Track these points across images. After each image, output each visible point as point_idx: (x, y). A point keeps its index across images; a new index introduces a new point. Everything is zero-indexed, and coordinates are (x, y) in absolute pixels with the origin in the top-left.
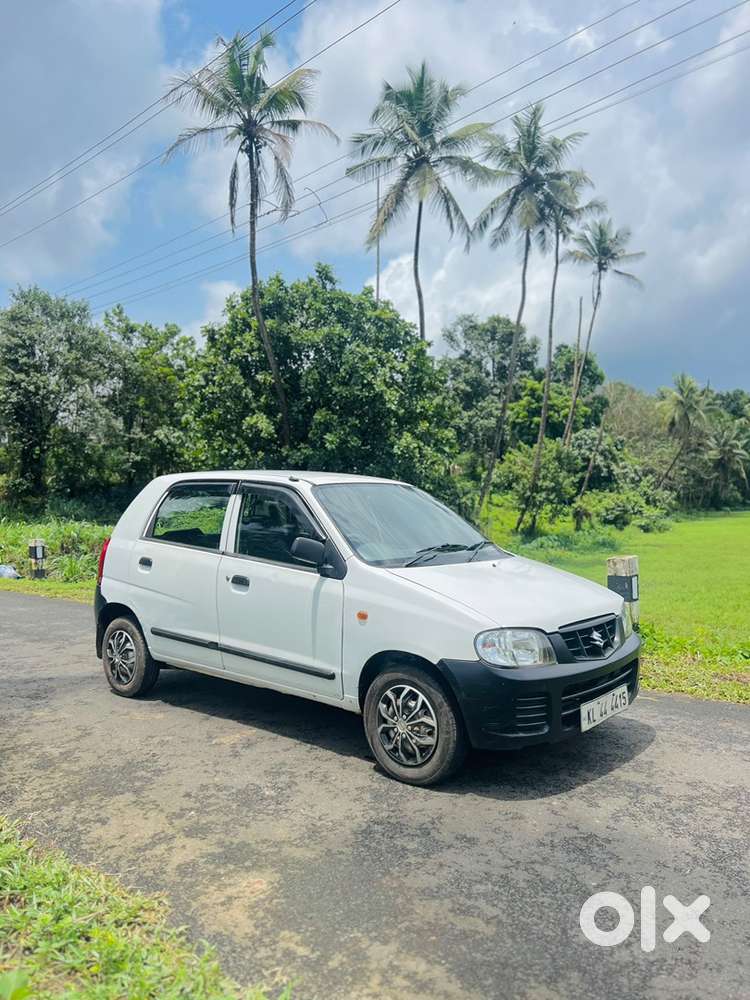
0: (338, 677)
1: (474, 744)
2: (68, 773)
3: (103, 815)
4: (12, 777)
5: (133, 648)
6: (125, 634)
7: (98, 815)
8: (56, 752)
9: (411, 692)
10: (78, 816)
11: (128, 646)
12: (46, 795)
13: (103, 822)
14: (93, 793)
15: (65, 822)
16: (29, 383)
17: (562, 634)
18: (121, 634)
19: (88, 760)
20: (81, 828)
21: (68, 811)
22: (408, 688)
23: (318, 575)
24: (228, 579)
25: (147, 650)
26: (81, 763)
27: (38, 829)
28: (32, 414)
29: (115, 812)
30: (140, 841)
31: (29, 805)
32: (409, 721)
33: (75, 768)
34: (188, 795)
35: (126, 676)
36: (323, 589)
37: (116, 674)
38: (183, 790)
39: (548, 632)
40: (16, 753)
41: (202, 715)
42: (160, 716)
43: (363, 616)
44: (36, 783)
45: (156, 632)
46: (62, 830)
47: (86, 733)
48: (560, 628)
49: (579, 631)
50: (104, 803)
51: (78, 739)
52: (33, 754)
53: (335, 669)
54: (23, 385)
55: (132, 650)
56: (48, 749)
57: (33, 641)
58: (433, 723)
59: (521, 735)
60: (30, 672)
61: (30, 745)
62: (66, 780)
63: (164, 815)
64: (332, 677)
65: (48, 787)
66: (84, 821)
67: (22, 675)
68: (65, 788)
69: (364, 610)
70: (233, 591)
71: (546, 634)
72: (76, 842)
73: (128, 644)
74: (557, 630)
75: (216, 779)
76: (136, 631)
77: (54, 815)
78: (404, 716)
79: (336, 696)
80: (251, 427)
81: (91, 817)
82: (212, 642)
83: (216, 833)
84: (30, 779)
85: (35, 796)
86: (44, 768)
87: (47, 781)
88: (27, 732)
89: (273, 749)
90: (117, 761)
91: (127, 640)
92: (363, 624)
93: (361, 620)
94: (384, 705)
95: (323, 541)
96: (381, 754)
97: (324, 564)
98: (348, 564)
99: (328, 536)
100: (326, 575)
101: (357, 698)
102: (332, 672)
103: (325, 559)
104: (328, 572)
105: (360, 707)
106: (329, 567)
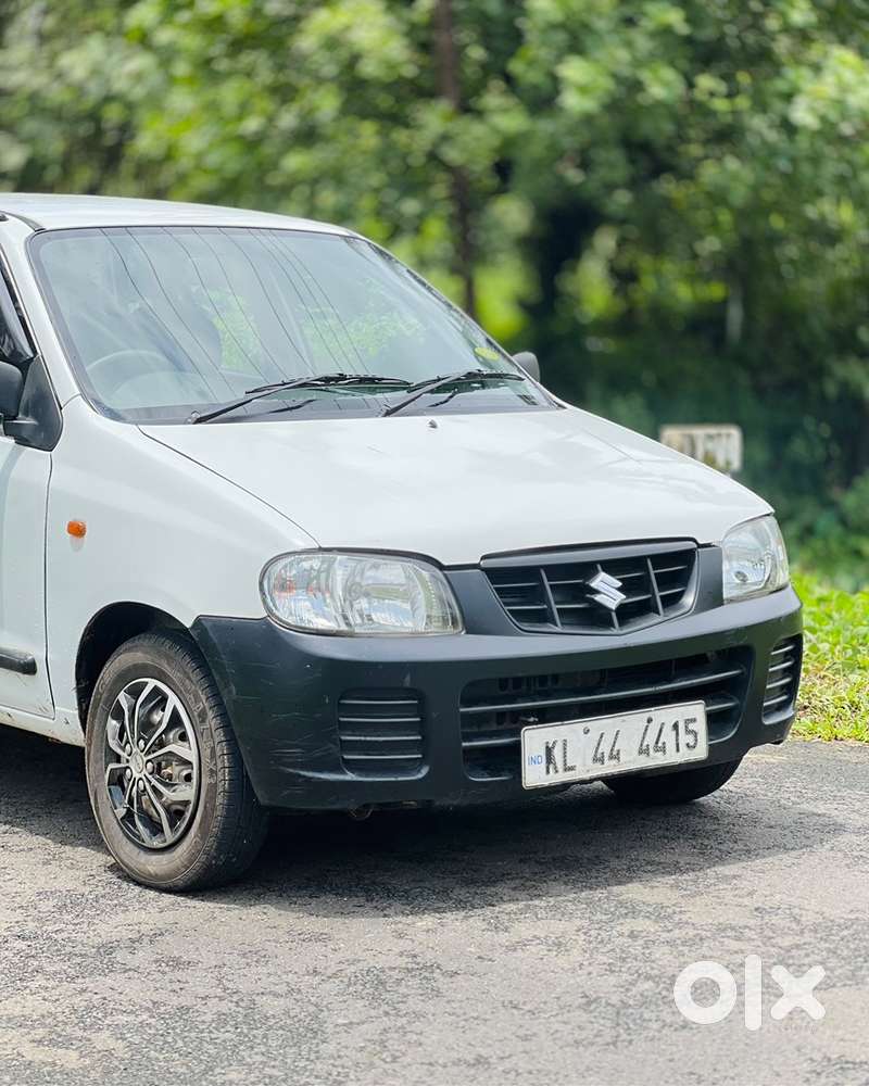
0: (41, 667)
1: (262, 797)
9: (156, 690)
17: (488, 571)
22: (152, 683)
23: (11, 441)
32: (148, 753)
36: (13, 474)
39: (446, 564)
43: (77, 530)
48: (484, 558)
49: (549, 568)
53: (35, 653)
58: (192, 756)
59: (350, 776)
64: (29, 668)
69: (80, 517)
71: (441, 567)
74: (477, 562)
78: (142, 742)
79: (43, 712)
80: (332, 43)
92: (78, 548)
93: (75, 538)
94: (114, 722)
95: (24, 364)
96: (108, 825)
97: (20, 416)
98: (66, 415)
99: (38, 351)
100: (22, 441)
101: (77, 712)
102: (30, 658)
103: (22, 404)
104: (25, 434)
105: (82, 732)
106: (29, 421)
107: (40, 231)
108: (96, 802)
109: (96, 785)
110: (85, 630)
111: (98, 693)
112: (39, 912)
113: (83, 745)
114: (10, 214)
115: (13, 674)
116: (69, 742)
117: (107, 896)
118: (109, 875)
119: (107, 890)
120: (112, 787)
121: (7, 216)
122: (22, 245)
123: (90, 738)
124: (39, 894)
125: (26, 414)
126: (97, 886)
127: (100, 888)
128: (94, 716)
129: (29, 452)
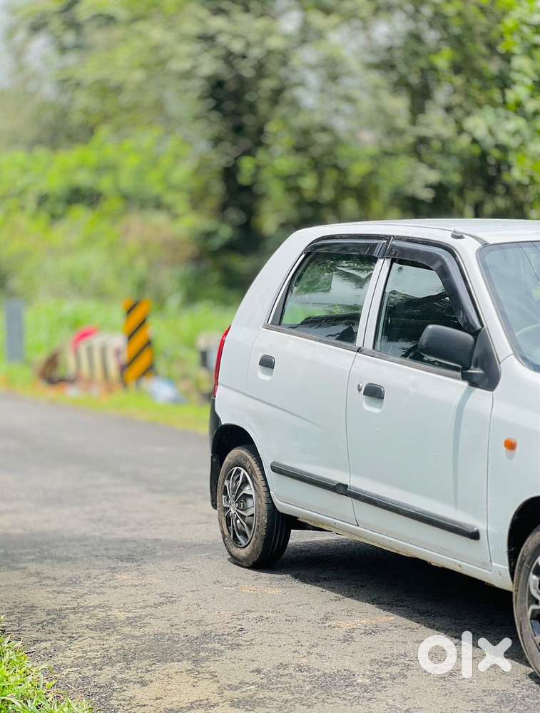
0: (482, 535)
2: (126, 637)
3: (147, 677)
4: (62, 635)
5: (252, 492)
6: (243, 471)
7: (141, 677)
8: (122, 616)
10: (120, 676)
11: (247, 490)
12: (91, 655)
13: (143, 684)
14: (148, 657)
15: (102, 680)
16: (235, 36)
18: (238, 472)
19: (157, 626)
20: (116, 686)
21: (108, 671)
23: (465, 384)
24: (360, 390)
25: (270, 497)
26: (147, 630)
27: (69, 683)
28: (237, 96)
29: (162, 677)
30: (177, 704)
31: (69, 661)
33: (137, 633)
34: (258, 671)
35: (245, 535)
36: (467, 406)
37: (233, 533)
38: (254, 666)
40: (75, 613)
41: (332, 595)
42: (276, 591)
43: (511, 446)
44: (85, 643)
45: (277, 470)
46: (96, 686)
47: (170, 600)
50: (153, 667)
51: (156, 606)
52: (95, 615)
53: (479, 524)
54: (223, 39)
55: (251, 496)
56: (115, 612)
57: (154, 491)
60: (134, 530)
61: (95, 607)
62: (120, 643)
63: (216, 685)
64: (475, 536)
65: (99, 647)
66: (124, 681)
67: (122, 533)
68: (115, 651)
69: (513, 436)
70: (366, 407)
72: (106, 698)
73: (247, 488)
75: (304, 660)
76: (257, 469)
77: (93, 673)
79: (484, 565)
81: (132, 678)
82: (340, 484)
83: (267, 708)
84: (81, 639)
85: (78, 655)
86: (102, 630)
87: (98, 642)
88: (98, 594)
89: (401, 639)
90: (194, 631)
91: (245, 482)
92: (510, 457)
93: (509, 451)
94: (534, 577)
95: (475, 333)
96: (529, 648)
97: (472, 367)
98: (503, 368)
99: (485, 325)
100: (473, 384)
101: (507, 568)
102: (476, 529)
103: (473, 360)
104: (475, 380)
105: (511, 582)
106: (478, 371)
107: (485, 245)
108: (521, 630)
109: (521, 618)
110: (515, 513)
111: (523, 555)
112: (485, 704)
113: (511, 590)
114: (466, 234)
115: (464, 539)
116: (501, 587)
117: (530, 696)
118: (530, 681)
119: (530, 692)
120: (532, 621)
121: (464, 236)
122: (474, 255)
123: (517, 586)
124: (484, 691)
125: (476, 366)
126: (523, 689)
127: (525, 690)
128: (520, 571)
129: (478, 391)
